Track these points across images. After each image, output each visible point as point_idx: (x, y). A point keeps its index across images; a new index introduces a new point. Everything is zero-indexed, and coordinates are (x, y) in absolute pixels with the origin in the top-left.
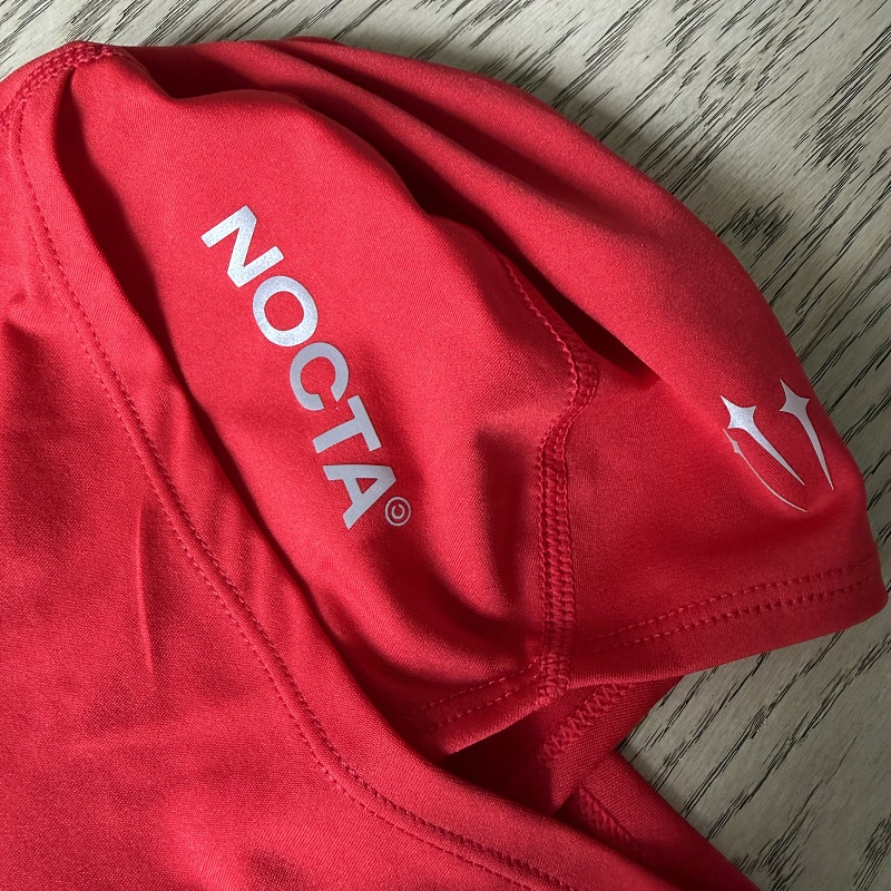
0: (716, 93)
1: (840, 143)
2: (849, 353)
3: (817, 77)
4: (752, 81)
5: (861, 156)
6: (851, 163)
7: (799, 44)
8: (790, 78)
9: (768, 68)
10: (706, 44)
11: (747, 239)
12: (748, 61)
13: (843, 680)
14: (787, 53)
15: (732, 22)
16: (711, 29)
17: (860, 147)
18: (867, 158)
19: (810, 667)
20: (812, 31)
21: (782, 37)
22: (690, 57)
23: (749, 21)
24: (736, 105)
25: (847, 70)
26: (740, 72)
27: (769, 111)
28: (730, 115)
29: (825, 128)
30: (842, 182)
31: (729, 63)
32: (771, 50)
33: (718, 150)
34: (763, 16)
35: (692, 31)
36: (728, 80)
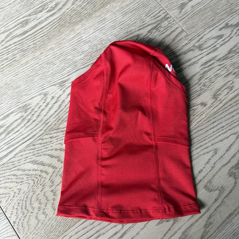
0: (202, 87)
1: (216, 97)
2: (210, 121)
3: (215, 88)
4: (207, 87)
5: (218, 99)
6: (216, 99)
7: (214, 83)
8: (212, 87)
9: (210, 85)
10: (203, 81)
11: (202, 106)
12: (207, 84)
13: (201, 155)
14: (212, 84)
15: (207, 79)
16: (204, 79)
17: (218, 98)
18: (219, 99)
19: (197, 153)
20: (216, 82)
21: (212, 82)
22: (200, 82)
23: (209, 79)
24: (205, 89)
25: (219, 88)
26: (206, 85)
27: (208, 91)
28: (203, 90)
29: (214, 94)
30: (215, 101)
31: (205, 84)
32: (211, 83)
33: (201, 94)
34: (211, 79)
35: (201, 79)
36: (204, 86)
